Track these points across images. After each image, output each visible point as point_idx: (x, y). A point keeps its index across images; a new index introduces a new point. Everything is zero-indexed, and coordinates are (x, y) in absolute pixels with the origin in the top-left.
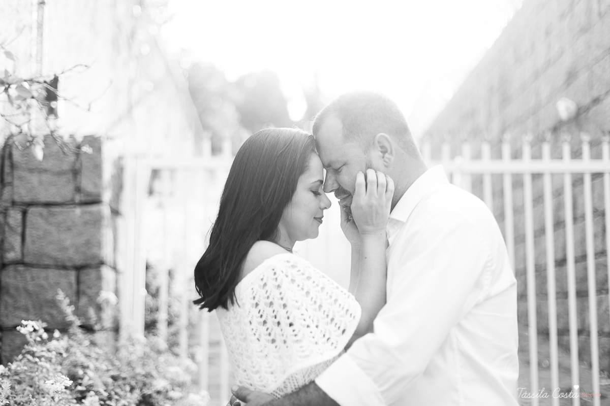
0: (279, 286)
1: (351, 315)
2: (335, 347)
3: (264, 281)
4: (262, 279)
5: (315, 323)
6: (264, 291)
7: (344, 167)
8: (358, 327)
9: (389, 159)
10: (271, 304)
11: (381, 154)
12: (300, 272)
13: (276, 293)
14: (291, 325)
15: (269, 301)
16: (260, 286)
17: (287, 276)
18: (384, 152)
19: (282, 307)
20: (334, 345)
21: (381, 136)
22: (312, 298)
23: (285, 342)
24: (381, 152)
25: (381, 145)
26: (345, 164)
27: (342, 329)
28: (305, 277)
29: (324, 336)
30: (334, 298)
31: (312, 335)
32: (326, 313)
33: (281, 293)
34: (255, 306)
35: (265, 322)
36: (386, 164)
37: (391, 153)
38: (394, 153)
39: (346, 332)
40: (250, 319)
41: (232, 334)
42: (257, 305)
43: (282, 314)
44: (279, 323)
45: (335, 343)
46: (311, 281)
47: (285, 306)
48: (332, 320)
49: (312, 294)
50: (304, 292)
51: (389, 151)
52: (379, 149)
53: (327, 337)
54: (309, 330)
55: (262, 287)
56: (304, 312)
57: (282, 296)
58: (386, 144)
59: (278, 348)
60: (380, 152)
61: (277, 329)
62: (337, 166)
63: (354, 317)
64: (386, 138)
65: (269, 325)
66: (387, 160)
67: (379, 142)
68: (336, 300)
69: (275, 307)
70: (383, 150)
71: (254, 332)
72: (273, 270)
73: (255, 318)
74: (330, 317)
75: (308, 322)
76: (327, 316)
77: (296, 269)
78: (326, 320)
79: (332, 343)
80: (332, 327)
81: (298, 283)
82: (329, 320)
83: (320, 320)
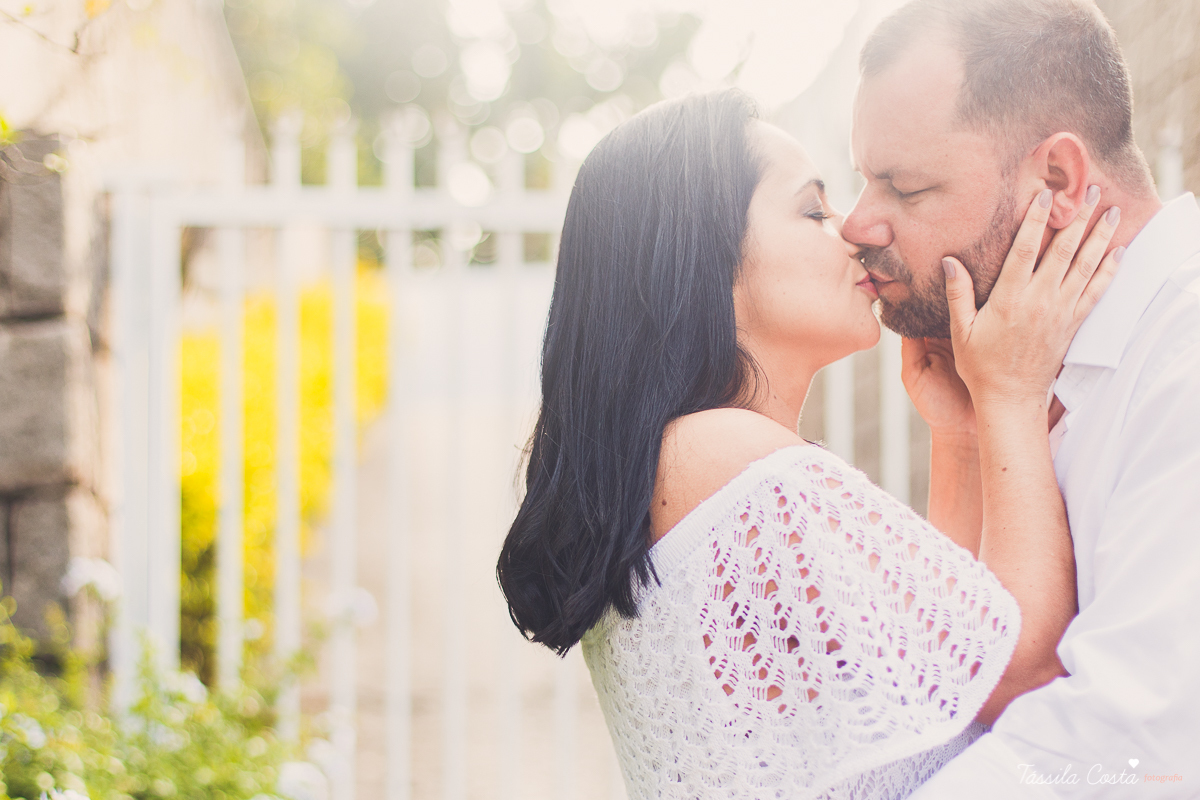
0: (795, 537)
1: (996, 620)
2: (952, 713)
3: (752, 521)
4: (745, 516)
5: (897, 645)
6: (751, 551)
7: (931, 194)
8: (1015, 656)
10: (772, 586)
12: (851, 500)
13: (786, 556)
14: (833, 646)
15: (764, 579)
16: (738, 535)
17: (818, 509)
18: (1056, 186)
19: (805, 596)
20: (949, 707)
21: (1067, 140)
22: (887, 572)
23: (812, 694)
24: (1049, 182)
25: (1054, 164)
26: (935, 187)
27: (970, 662)
28: (864, 512)
29: (921, 679)
30: (946, 574)
31: (892, 677)
32: (926, 617)
33: (801, 557)
34: (720, 593)
35: (750, 639)
39: (981, 670)
40: (705, 629)
41: (644, 672)
42: (729, 588)
43: (803, 617)
44: (793, 642)
45: (950, 702)
46: (881, 526)
47: (813, 593)
48: (944, 634)
49: (887, 562)
50: (864, 557)
53: (929, 682)
54: (883, 663)
55: (744, 540)
56: (868, 612)
57: (804, 564)
58: (1069, 167)
59: (787, 712)
60: (1043, 182)
61: (786, 660)
62: (911, 187)
63: (1004, 628)
64: (1076, 151)
65: (763, 646)
67: (1052, 155)
68: (953, 581)
69: (784, 596)
70: (1055, 178)
71: (716, 666)
72: (777, 490)
73: (720, 627)
74: (938, 627)
75: (880, 640)
76: (931, 623)
77: (839, 491)
78: (927, 636)
79: (944, 702)
80: (942, 656)
81: (847, 529)
82: (934, 634)
83: (910, 636)
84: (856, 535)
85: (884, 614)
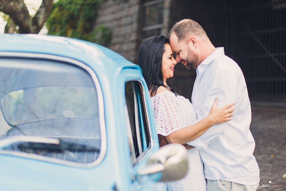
2: (167, 133)
5: (165, 121)
7: (180, 52)
9: (196, 45)
11: (193, 44)
18: (194, 43)
20: (167, 132)
21: (192, 37)
24: (193, 43)
25: (192, 40)
26: (181, 51)
32: (170, 120)
36: (195, 47)
37: (196, 43)
38: (197, 42)
45: (168, 131)
51: (195, 42)
52: (192, 42)
56: (162, 116)
58: (194, 40)
62: (178, 52)
64: (194, 38)
66: (195, 46)
75: (162, 119)
78: (169, 122)
79: (167, 131)
80: (170, 126)
81: (165, 105)
82: (170, 123)
83: (167, 121)
84: (166, 106)
85: (165, 117)
